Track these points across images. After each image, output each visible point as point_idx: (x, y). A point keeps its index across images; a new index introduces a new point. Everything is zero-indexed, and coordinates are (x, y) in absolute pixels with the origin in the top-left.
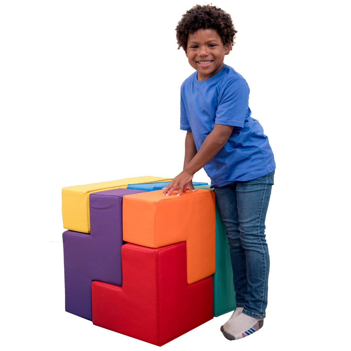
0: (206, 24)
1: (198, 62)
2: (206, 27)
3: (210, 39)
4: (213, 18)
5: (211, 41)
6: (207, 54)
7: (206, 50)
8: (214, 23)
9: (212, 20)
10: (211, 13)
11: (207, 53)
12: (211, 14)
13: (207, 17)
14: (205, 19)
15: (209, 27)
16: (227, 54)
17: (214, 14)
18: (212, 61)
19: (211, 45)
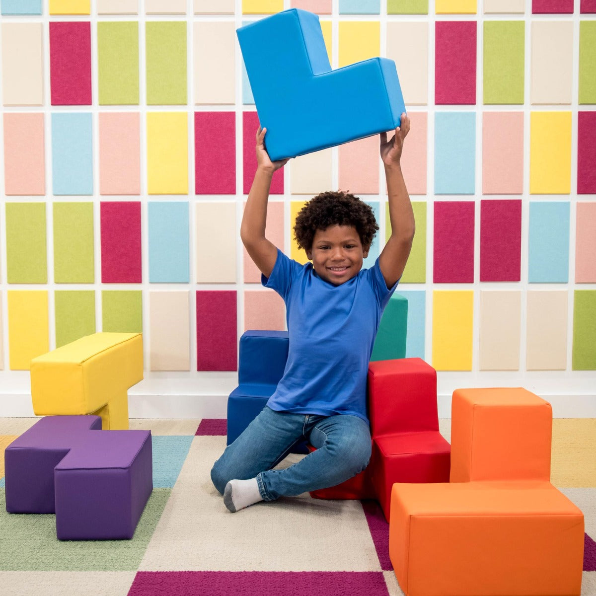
0: (344, 219)
1: (330, 268)
2: (344, 223)
3: (347, 239)
4: (353, 212)
5: (349, 241)
6: (343, 258)
7: (341, 252)
8: (354, 218)
9: (351, 213)
10: (350, 204)
11: (343, 256)
12: (349, 206)
13: (346, 210)
14: (343, 213)
15: (347, 223)
16: (365, 257)
17: (353, 206)
18: (347, 267)
19: (347, 246)
